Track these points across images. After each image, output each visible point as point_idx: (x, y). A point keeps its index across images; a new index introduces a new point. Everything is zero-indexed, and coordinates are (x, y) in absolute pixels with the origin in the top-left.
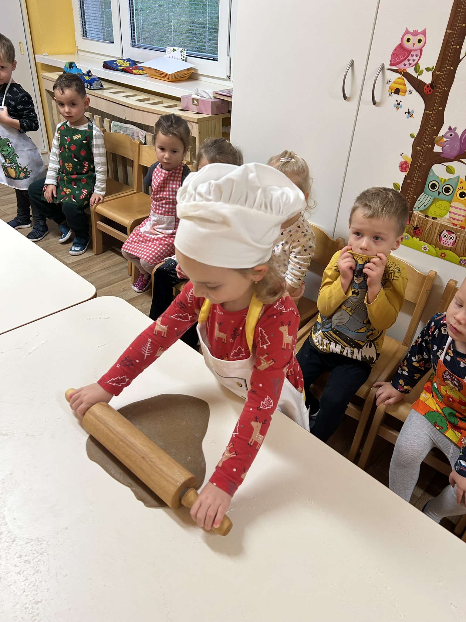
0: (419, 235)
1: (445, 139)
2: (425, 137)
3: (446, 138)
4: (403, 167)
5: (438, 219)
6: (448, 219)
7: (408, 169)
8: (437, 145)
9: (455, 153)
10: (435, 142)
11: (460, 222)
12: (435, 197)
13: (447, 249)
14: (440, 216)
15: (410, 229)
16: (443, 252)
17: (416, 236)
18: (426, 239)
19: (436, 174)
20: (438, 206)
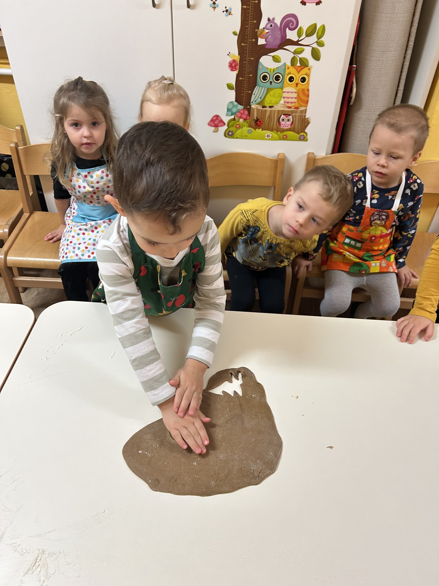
0: (261, 126)
1: (267, 31)
2: (248, 32)
3: (267, 29)
4: (232, 66)
5: (274, 107)
6: (283, 104)
7: (238, 67)
8: (261, 38)
9: (278, 42)
10: (258, 36)
11: (293, 104)
12: (269, 87)
13: (287, 130)
14: (276, 103)
15: (252, 123)
16: (284, 135)
17: (258, 127)
18: (268, 127)
19: (265, 65)
20: (272, 95)
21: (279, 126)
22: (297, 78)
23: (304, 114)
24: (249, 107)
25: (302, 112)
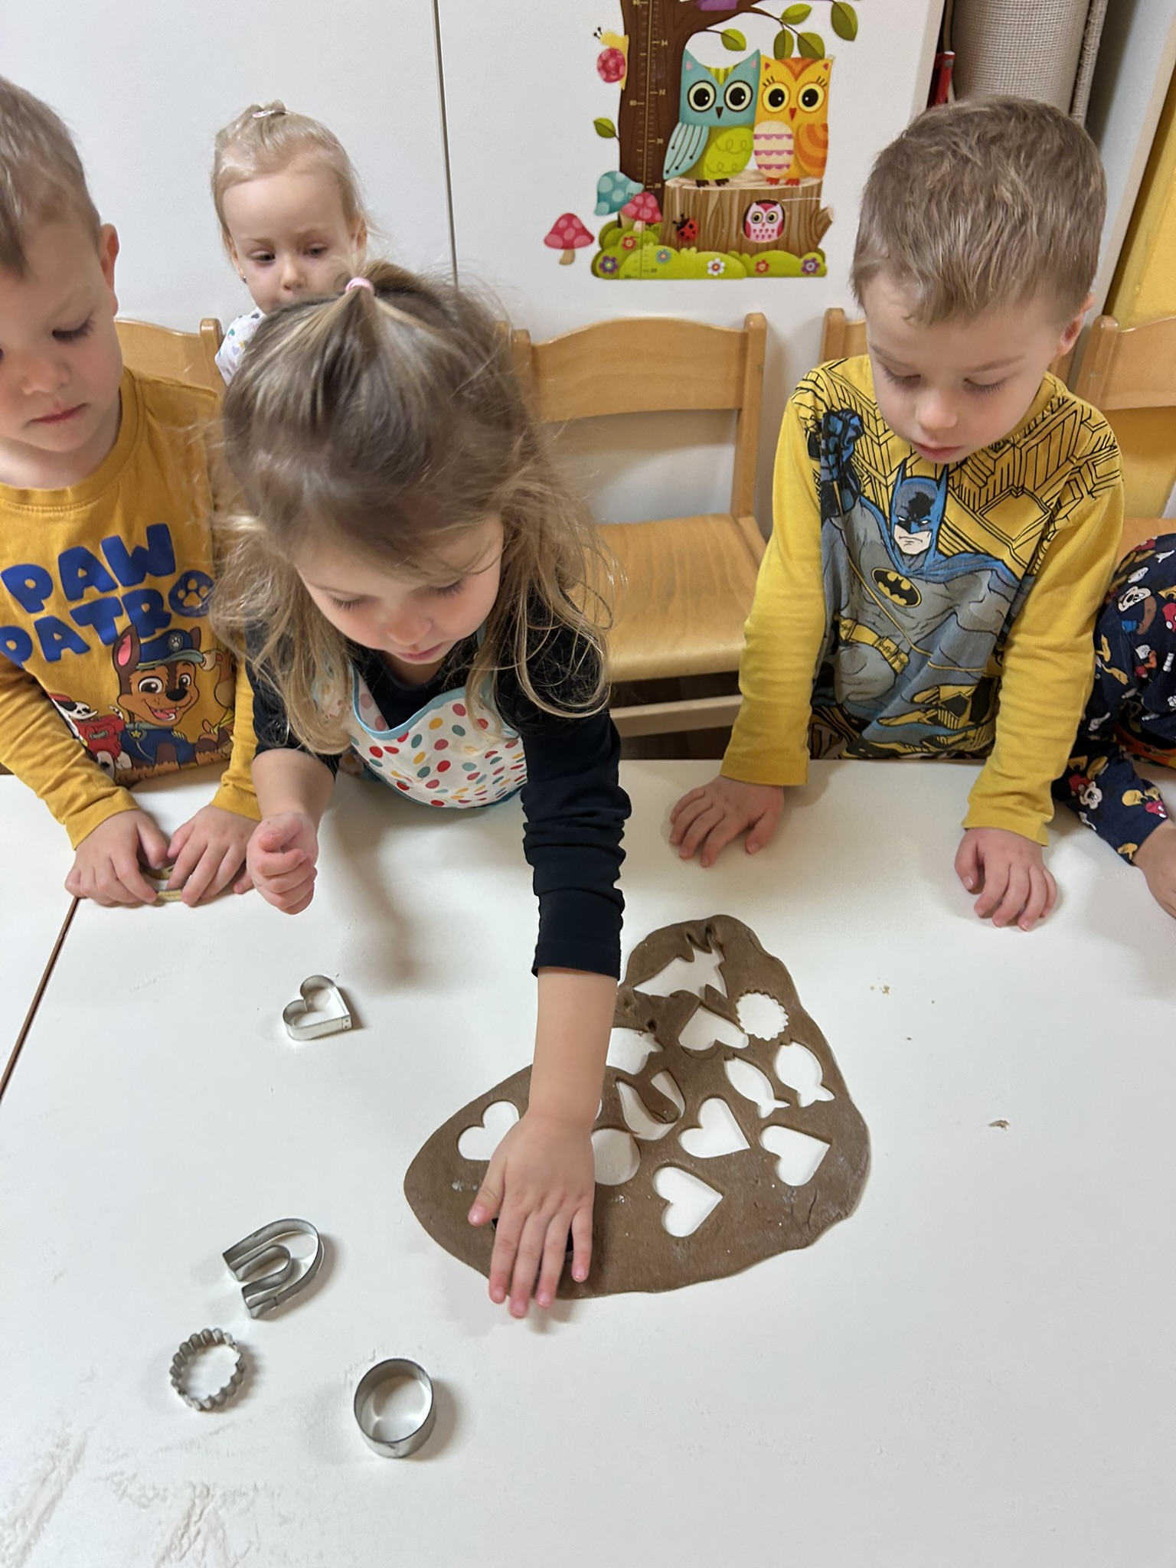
0: (693, 239)
4: (608, 67)
5: (731, 180)
6: (756, 173)
7: (624, 70)
11: (785, 170)
12: (713, 124)
13: (768, 247)
14: (734, 171)
15: (668, 231)
16: (760, 261)
17: (685, 244)
18: (714, 242)
19: (700, 61)
20: (724, 147)
21: (745, 237)
22: (793, 97)
23: (814, 198)
24: (658, 186)
25: (808, 191)
